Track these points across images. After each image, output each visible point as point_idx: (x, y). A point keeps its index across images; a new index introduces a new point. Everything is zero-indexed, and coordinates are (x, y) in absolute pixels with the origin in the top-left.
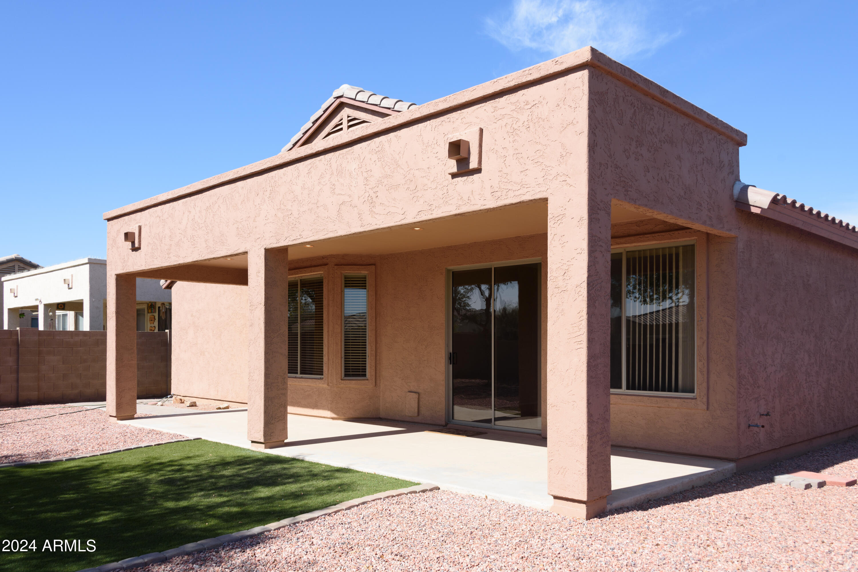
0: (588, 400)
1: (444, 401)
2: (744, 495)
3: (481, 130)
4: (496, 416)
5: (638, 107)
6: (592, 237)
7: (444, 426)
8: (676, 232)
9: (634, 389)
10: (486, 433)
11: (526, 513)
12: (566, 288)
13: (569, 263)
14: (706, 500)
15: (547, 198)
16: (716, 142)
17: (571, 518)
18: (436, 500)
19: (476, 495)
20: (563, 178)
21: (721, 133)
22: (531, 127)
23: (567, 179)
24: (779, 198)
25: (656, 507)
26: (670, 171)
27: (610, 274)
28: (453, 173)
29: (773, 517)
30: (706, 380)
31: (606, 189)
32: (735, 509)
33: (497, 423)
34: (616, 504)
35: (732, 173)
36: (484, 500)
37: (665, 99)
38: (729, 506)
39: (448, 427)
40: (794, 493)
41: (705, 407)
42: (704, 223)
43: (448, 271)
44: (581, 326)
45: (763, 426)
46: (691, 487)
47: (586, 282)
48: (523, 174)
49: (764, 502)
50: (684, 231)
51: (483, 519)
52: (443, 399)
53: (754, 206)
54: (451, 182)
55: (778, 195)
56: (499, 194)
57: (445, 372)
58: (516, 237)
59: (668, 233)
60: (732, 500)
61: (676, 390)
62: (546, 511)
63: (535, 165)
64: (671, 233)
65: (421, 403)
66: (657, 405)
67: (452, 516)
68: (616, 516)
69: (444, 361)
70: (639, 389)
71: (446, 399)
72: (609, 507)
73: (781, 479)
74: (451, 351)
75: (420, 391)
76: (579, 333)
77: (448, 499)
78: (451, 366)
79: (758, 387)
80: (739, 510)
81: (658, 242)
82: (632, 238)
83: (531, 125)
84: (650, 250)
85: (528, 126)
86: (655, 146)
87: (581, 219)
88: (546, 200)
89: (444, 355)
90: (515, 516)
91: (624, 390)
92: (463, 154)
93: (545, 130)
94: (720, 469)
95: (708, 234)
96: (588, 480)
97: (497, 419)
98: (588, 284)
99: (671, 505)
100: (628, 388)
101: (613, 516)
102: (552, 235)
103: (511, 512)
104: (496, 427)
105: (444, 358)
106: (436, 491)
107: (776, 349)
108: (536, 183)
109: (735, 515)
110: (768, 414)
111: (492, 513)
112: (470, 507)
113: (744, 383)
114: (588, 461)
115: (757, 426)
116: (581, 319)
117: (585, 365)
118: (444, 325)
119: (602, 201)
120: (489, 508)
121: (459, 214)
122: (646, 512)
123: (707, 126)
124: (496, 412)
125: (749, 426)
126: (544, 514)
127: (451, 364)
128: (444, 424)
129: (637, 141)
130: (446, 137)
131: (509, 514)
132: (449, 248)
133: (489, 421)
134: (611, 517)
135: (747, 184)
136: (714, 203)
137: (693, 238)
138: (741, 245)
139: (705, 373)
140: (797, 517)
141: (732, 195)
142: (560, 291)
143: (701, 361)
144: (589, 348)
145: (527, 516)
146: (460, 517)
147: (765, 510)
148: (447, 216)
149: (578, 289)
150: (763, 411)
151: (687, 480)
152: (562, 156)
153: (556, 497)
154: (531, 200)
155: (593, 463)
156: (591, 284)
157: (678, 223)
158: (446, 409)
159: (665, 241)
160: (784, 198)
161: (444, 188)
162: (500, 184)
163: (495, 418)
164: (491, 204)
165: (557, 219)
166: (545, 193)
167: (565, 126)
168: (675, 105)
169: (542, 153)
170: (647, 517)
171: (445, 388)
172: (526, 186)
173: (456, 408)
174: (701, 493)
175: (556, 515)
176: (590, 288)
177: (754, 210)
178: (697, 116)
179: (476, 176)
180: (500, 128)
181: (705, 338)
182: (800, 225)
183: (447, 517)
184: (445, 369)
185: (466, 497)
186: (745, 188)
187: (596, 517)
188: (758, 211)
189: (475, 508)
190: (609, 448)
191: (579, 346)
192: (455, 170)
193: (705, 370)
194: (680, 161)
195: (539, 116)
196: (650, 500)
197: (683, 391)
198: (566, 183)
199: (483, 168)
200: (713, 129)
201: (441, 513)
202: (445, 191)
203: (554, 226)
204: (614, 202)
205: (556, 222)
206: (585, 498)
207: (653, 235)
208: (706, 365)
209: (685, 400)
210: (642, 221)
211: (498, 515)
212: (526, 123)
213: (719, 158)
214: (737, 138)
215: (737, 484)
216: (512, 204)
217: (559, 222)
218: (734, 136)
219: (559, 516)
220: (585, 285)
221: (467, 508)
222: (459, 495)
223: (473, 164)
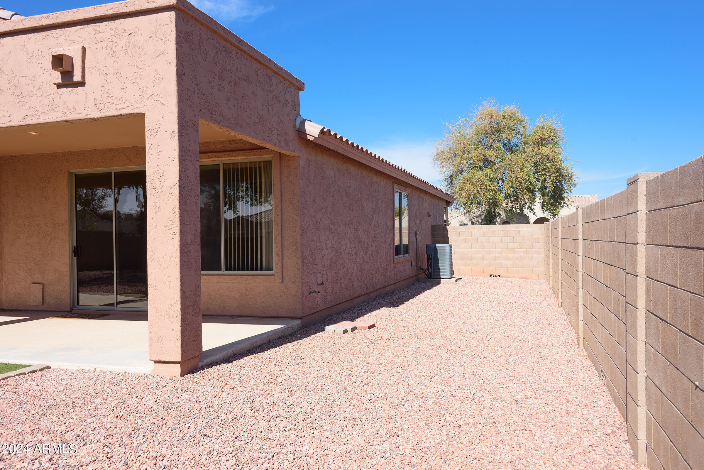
0: (181, 280)
1: (69, 290)
2: (304, 342)
3: (84, 49)
4: (118, 301)
5: (219, 49)
6: (183, 148)
7: (69, 312)
8: (259, 151)
9: (231, 270)
10: (109, 315)
11: (130, 378)
12: (162, 189)
13: (163, 169)
14: (277, 349)
15: (144, 113)
16: (282, 86)
17: (168, 377)
18: (44, 378)
19: (86, 368)
20: (157, 98)
21: (286, 79)
22: (129, 53)
23: (161, 99)
24: (325, 130)
25: (239, 359)
26: (247, 102)
27: (199, 179)
28: (58, 83)
29: (319, 356)
30: (281, 261)
31: (194, 111)
32: (296, 353)
33: (119, 306)
34: (206, 361)
35: (295, 109)
36: (92, 372)
37: (240, 46)
38: (292, 351)
39: (73, 312)
40: (336, 337)
41: (281, 281)
42: (275, 144)
43: (71, 173)
44: (175, 220)
45: (319, 292)
46: (268, 341)
47: (178, 184)
48: (123, 91)
49: (316, 345)
50: (264, 150)
51: (87, 389)
52: (68, 288)
53: (309, 135)
54: (56, 91)
55: (324, 128)
56: (102, 106)
57: (70, 263)
58: (133, 147)
59: (252, 151)
60: (295, 347)
61: (261, 270)
62: (148, 374)
63: (133, 85)
64: (255, 151)
65: (45, 293)
66: (247, 282)
67: (57, 390)
68: (206, 370)
69: (68, 254)
70: (235, 270)
71: (70, 288)
72: (201, 364)
73: (329, 328)
74: (75, 245)
75: (44, 282)
76: (173, 226)
77: (57, 376)
78: (76, 258)
79: (316, 265)
80: (298, 354)
81: (246, 157)
82: (227, 153)
83: (129, 50)
84: (241, 163)
85: (126, 51)
86: (234, 81)
87: (173, 133)
88: (143, 115)
89: (68, 249)
90: (119, 382)
91: (223, 272)
92: (66, 67)
93: (141, 56)
94: (290, 326)
95: (280, 153)
96: (182, 345)
97: (118, 303)
98: (180, 186)
99: (251, 356)
100: (226, 270)
101: (203, 371)
102: (150, 145)
103: (116, 379)
104: (118, 309)
105: (68, 251)
106: (47, 370)
107: (328, 237)
108: (135, 100)
109: (294, 357)
110: (322, 284)
111: (97, 382)
112: (78, 380)
113: (306, 262)
114: (181, 329)
115: (315, 292)
116: (174, 214)
117: (178, 252)
118: (68, 222)
119: (190, 120)
120: (96, 379)
121: (65, 121)
122: (231, 364)
123: (275, 72)
124: (118, 296)
125: (310, 293)
126: (146, 377)
127: (75, 256)
128: (69, 310)
129: (219, 76)
130: (50, 51)
131: (114, 381)
132: (71, 153)
133: (112, 305)
134: (202, 371)
135: (305, 119)
136: (282, 130)
137: (270, 156)
138: (302, 163)
139: (280, 256)
140: (334, 353)
141: (295, 126)
142: (157, 191)
143: (277, 247)
144: (181, 238)
145: (130, 381)
146: (65, 390)
147: (315, 351)
148: (54, 122)
149: (172, 190)
150: (319, 281)
151: (265, 336)
152: (155, 80)
153: (156, 362)
154: (131, 114)
155: (186, 330)
156: (183, 186)
157: (256, 143)
158: (70, 296)
159: (251, 157)
160: (329, 131)
161: (50, 96)
162: (103, 98)
163: (117, 302)
164: (95, 114)
165: (153, 131)
166: (142, 109)
167: (157, 54)
168: (249, 52)
169: (138, 75)
170: (230, 368)
171: (70, 279)
172: (126, 102)
173: (81, 295)
174: (274, 345)
175: (156, 376)
176: (182, 190)
177: (309, 138)
178: (266, 63)
179: (80, 89)
180: (101, 49)
181: (280, 230)
182: (340, 151)
183: (52, 392)
184: (70, 261)
185: (76, 372)
186: (303, 122)
187: (189, 373)
188: (311, 139)
189: (81, 381)
190: (200, 317)
191: (173, 237)
192: (59, 81)
193: (280, 253)
194: (255, 96)
195: (135, 43)
196: (235, 355)
197: (265, 271)
198: (160, 102)
199: (86, 82)
200: (279, 75)
201: (47, 389)
202: (51, 99)
203: (151, 137)
204: (201, 122)
205: (152, 133)
206: (179, 360)
207: (243, 152)
208: (280, 250)
209: (267, 276)
210: (234, 141)
211: (103, 384)
212: (124, 48)
213: (285, 98)
214: (297, 84)
215: (301, 335)
216: (114, 116)
217: (155, 134)
218: (295, 82)
219: (158, 377)
220: (177, 187)
221: (74, 381)
222: (69, 371)
223: (77, 77)
